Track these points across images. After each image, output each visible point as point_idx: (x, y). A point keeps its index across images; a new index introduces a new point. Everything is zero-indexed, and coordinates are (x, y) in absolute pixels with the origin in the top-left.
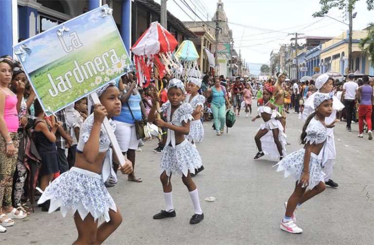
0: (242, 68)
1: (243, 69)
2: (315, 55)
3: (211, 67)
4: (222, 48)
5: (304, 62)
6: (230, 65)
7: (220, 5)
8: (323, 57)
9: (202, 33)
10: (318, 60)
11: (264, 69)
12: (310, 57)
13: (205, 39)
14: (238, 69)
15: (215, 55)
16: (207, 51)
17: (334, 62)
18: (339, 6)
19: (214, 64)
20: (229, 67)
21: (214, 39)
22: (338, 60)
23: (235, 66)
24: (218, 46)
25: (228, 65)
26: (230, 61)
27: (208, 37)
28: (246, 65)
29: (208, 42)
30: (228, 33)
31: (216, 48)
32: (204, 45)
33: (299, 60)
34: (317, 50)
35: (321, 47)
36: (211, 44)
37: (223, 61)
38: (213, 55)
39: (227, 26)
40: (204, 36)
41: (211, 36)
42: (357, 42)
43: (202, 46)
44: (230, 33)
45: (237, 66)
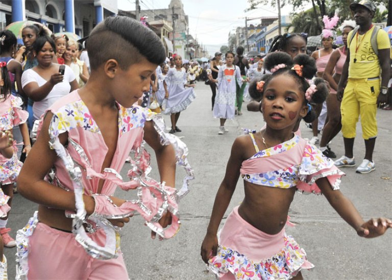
0: (199, 50)
1: (201, 51)
2: (262, 36)
3: (170, 53)
4: (178, 36)
5: (255, 43)
6: (186, 49)
8: (268, 38)
9: (162, 25)
10: (265, 41)
11: (223, 50)
12: (258, 38)
13: (164, 30)
14: (195, 53)
15: (173, 42)
16: (166, 40)
18: (264, 3)
19: (172, 50)
20: (186, 51)
21: (171, 28)
23: (191, 50)
24: (175, 34)
25: (185, 49)
26: (186, 45)
27: (167, 27)
28: (203, 48)
29: (167, 32)
30: (184, 18)
31: (174, 37)
32: (164, 35)
33: (249, 41)
34: (263, 32)
35: (266, 29)
36: (169, 33)
37: (180, 47)
38: (171, 42)
39: (183, 11)
40: (163, 28)
41: (169, 27)
42: (284, 26)
43: (162, 36)
44: (186, 18)
45: (194, 50)
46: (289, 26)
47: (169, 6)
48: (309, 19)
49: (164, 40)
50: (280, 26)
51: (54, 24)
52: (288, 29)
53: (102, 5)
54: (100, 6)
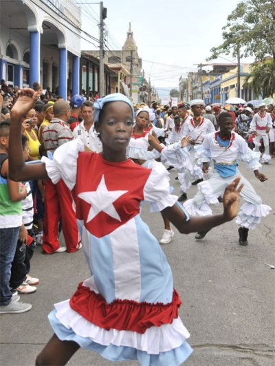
0: (151, 94)
1: (153, 95)
2: (217, 84)
4: (135, 81)
5: (209, 89)
6: (141, 92)
7: (130, 34)
8: (223, 86)
9: (119, 69)
10: (220, 88)
11: (173, 93)
12: (213, 85)
13: (121, 73)
14: (148, 96)
15: (129, 86)
16: (123, 84)
17: (231, 91)
20: (140, 94)
21: (129, 73)
22: (234, 89)
23: (145, 94)
24: (132, 79)
26: (140, 89)
27: (124, 71)
28: (155, 91)
29: (124, 75)
30: (138, 61)
31: (131, 81)
32: (121, 79)
33: (203, 88)
34: (218, 80)
35: (221, 77)
36: (126, 77)
37: (135, 91)
38: (127, 86)
39: (137, 54)
40: (121, 71)
41: (126, 70)
42: (244, 75)
43: (119, 80)
44: (140, 60)
45: (147, 93)
46: (249, 77)
47: (123, 48)
48: (268, 71)
49: (121, 84)
50: (239, 75)
51: (14, 65)
52: (247, 80)
53: (66, 48)
54: (64, 49)
